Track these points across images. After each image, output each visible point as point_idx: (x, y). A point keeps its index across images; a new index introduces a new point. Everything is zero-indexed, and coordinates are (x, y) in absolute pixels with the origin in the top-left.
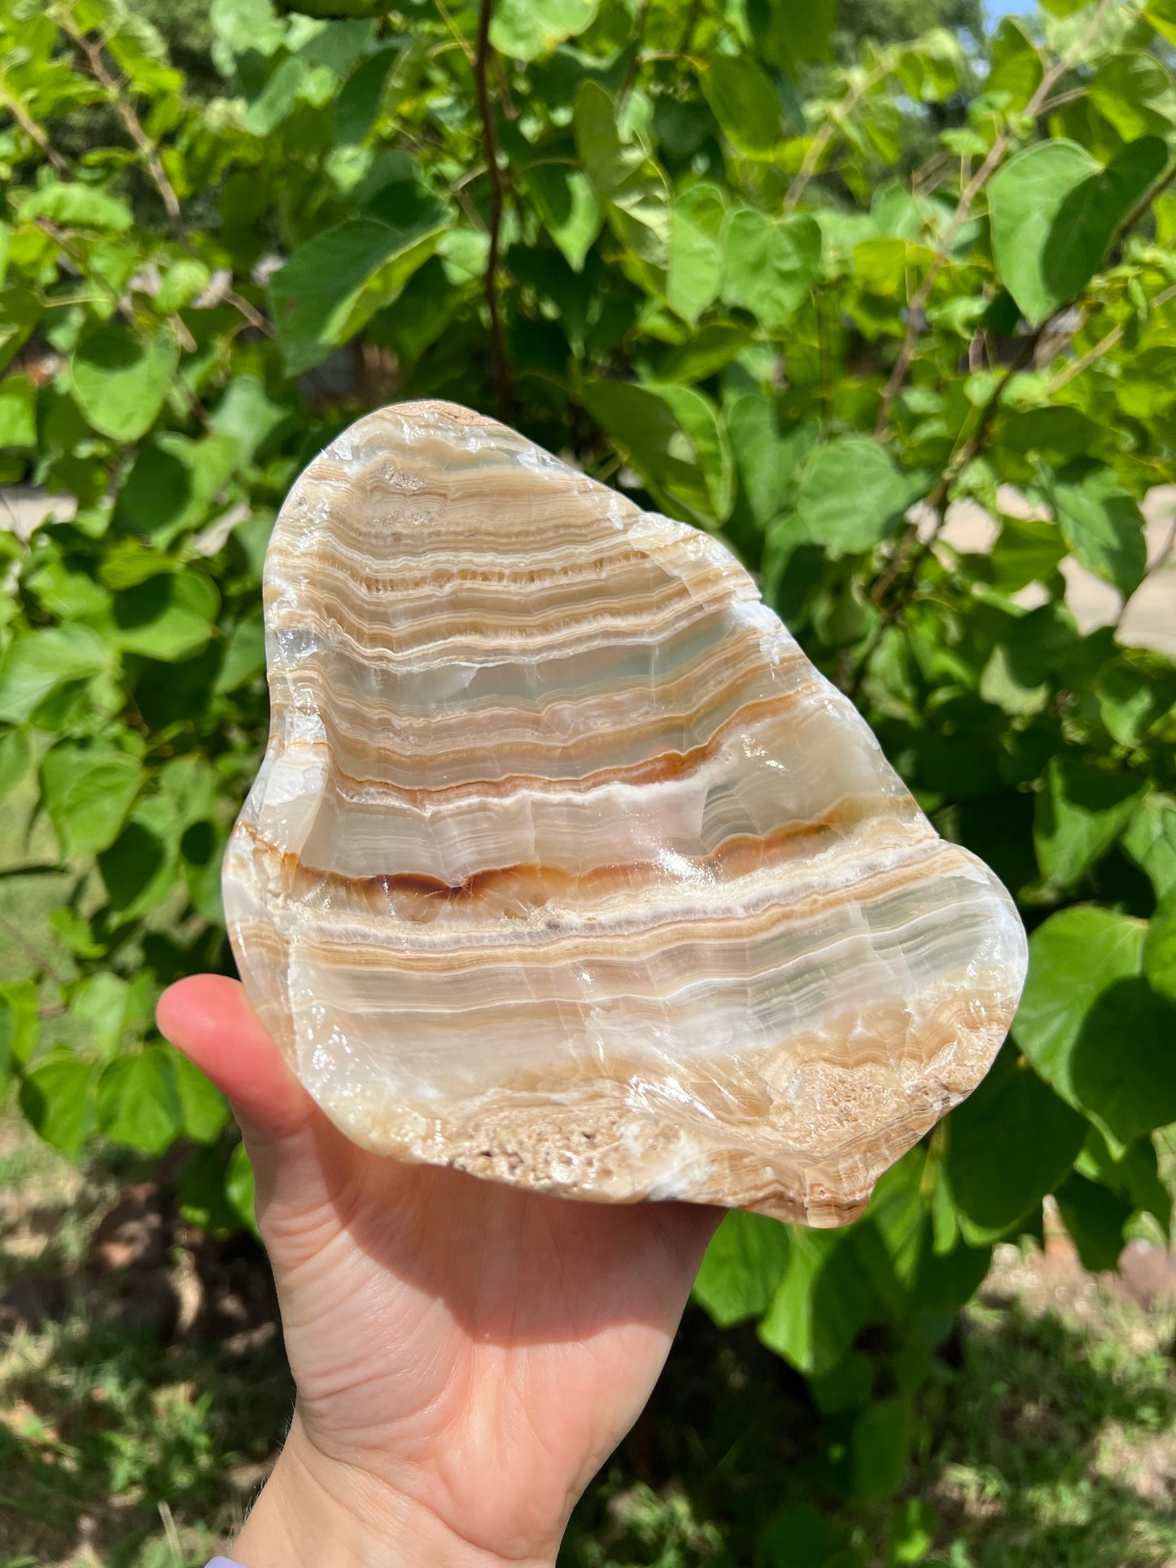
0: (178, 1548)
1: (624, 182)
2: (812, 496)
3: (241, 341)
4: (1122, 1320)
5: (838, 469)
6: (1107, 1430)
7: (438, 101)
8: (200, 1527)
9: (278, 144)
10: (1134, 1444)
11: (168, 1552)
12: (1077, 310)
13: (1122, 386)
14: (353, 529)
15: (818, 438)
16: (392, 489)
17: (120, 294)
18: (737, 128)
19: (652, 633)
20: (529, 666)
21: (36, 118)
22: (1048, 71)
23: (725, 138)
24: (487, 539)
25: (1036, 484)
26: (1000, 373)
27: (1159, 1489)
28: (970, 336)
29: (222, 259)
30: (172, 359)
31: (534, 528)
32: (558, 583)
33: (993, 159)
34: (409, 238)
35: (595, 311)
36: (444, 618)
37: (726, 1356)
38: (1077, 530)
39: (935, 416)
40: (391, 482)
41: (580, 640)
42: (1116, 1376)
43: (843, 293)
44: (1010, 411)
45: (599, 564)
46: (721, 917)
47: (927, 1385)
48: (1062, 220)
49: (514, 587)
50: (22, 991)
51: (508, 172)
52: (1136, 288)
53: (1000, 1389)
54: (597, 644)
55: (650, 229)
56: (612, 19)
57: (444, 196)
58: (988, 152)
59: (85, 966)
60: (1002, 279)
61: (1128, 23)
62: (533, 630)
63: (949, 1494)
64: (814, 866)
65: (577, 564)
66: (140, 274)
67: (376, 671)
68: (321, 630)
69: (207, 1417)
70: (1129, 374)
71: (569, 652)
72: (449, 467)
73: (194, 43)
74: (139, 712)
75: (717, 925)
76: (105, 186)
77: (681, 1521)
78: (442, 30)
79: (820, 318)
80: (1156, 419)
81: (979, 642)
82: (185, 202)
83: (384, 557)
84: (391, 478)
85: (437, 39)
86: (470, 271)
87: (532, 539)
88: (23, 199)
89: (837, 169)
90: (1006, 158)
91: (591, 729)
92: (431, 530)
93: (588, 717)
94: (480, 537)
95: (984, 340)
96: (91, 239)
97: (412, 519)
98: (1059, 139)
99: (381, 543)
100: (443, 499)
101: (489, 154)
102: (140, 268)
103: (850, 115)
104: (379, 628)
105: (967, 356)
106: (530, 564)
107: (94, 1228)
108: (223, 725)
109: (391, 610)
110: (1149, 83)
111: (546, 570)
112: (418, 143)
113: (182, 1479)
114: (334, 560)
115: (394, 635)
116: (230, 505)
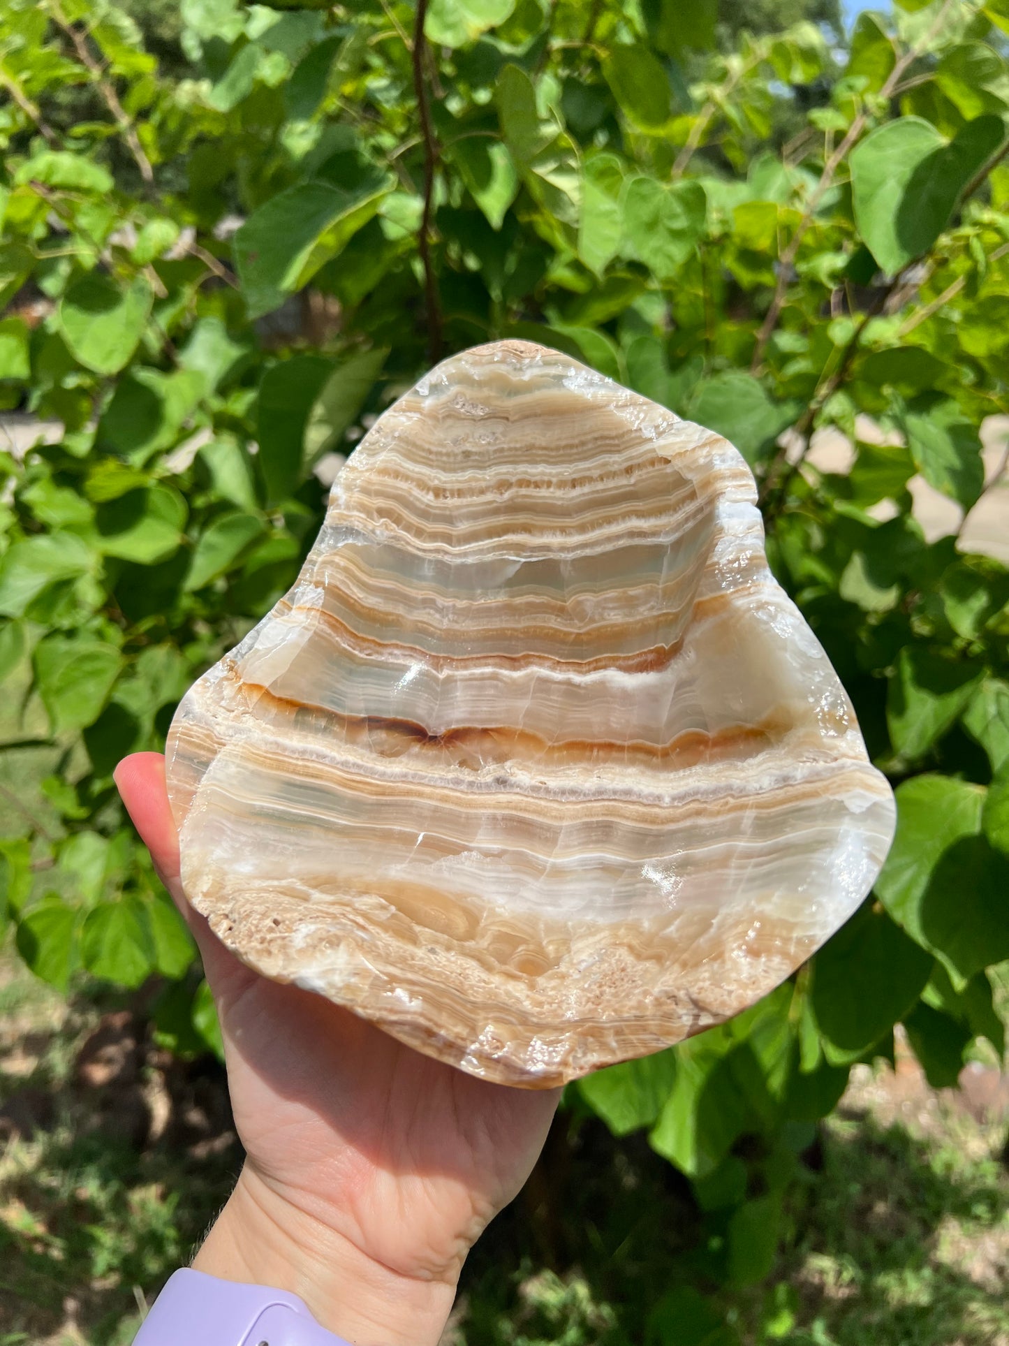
1: (542, 152)
3: (206, 288)
4: (959, 1130)
5: (719, 400)
6: (946, 1224)
7: (376, 82)
9: (238, 117)
10: (969, 1236)
12: (924, 265)
13: (963, 329)
14: (424, 450)
15: (702, 373)
16: (463, 416)
17: (101, 247)
18: (633, 106)
19: (667, 533)
20: (565, 562)
21: (30, 97)
22: (900, 58)
23: (623, 115)
24: (540, 452)
25: (890, 413)
26: (859, 318)
27: (991, 1275)
28: (833, 287)
29: (189, 217)
30: (147, 304)
31: (576, 441)
32: (595, 489)
33: (852, 134)
34: (356, 200)
35: (511, 263)
36: (502, 520)
37: (620, 1160)
38: (924, 453)
39: (802, 355)
40: (462, 410)
41: (609, 539)
42: (954, 1178)
43: (722, 250)
44: (867, 351)
45: (629, 471)
46: (649, 802)
47: (793, 1185)
48: (914, 187)
49: (559, 493)
50: (18, 847)
51: (438, 143)
52: (976, 245)
53: (855, 1189)
54: (622, 543)
55: (564, 193)
56: (526, 14)
57: (381, 164)
58: (849, 128)
59: (71, 826)
60: (862, 236)
61: (969, 18)
62: (572, 530)
63: (810, 1279)
64: (742, 770)
65: (611, 472)
66: (118, 231)
67: (430, 561)
68: (365, 526)
69: (175, 1214)
70: (970, 319)
71: (599, 550)
72: (509, 394)
73: (165, 33)
74: (118, 607)
75: (642, 809)
76: (90, 154)
77: (581, 1302)
78: (379, 21)
79: (705, 271)
80: (992, 358)
81: (840, 549)
82: (157, 169)
83: (454, 471)
84: (462, 408)
85: (375, 29)
86: (406, 229)
87: (575, 451)
88: (18, 165)
89: (717, 142)
90: (864, 133)
91: (604, 619)
92: (495, 448)
93: (604, 608)
94: (534, 451)
95: (845, 290)
96: (76, 200)
97: (481, 439)
98: (910, 117)
99: (452, 459)
100: (505, 421)
101: (424, 128)
102: (119, 225)
103: (729, 96)
104: (440, 527)
105: (829, 303)
106: (574, 473)
107: (77, 1052)
108: (190, 619)
109: (455, 513)
110: (986, 69)
111: (585, 478)
112: (359, 119)
113: (153, 1266)
114: (397, 475)
115: (454, 533)
116: (197, 430)
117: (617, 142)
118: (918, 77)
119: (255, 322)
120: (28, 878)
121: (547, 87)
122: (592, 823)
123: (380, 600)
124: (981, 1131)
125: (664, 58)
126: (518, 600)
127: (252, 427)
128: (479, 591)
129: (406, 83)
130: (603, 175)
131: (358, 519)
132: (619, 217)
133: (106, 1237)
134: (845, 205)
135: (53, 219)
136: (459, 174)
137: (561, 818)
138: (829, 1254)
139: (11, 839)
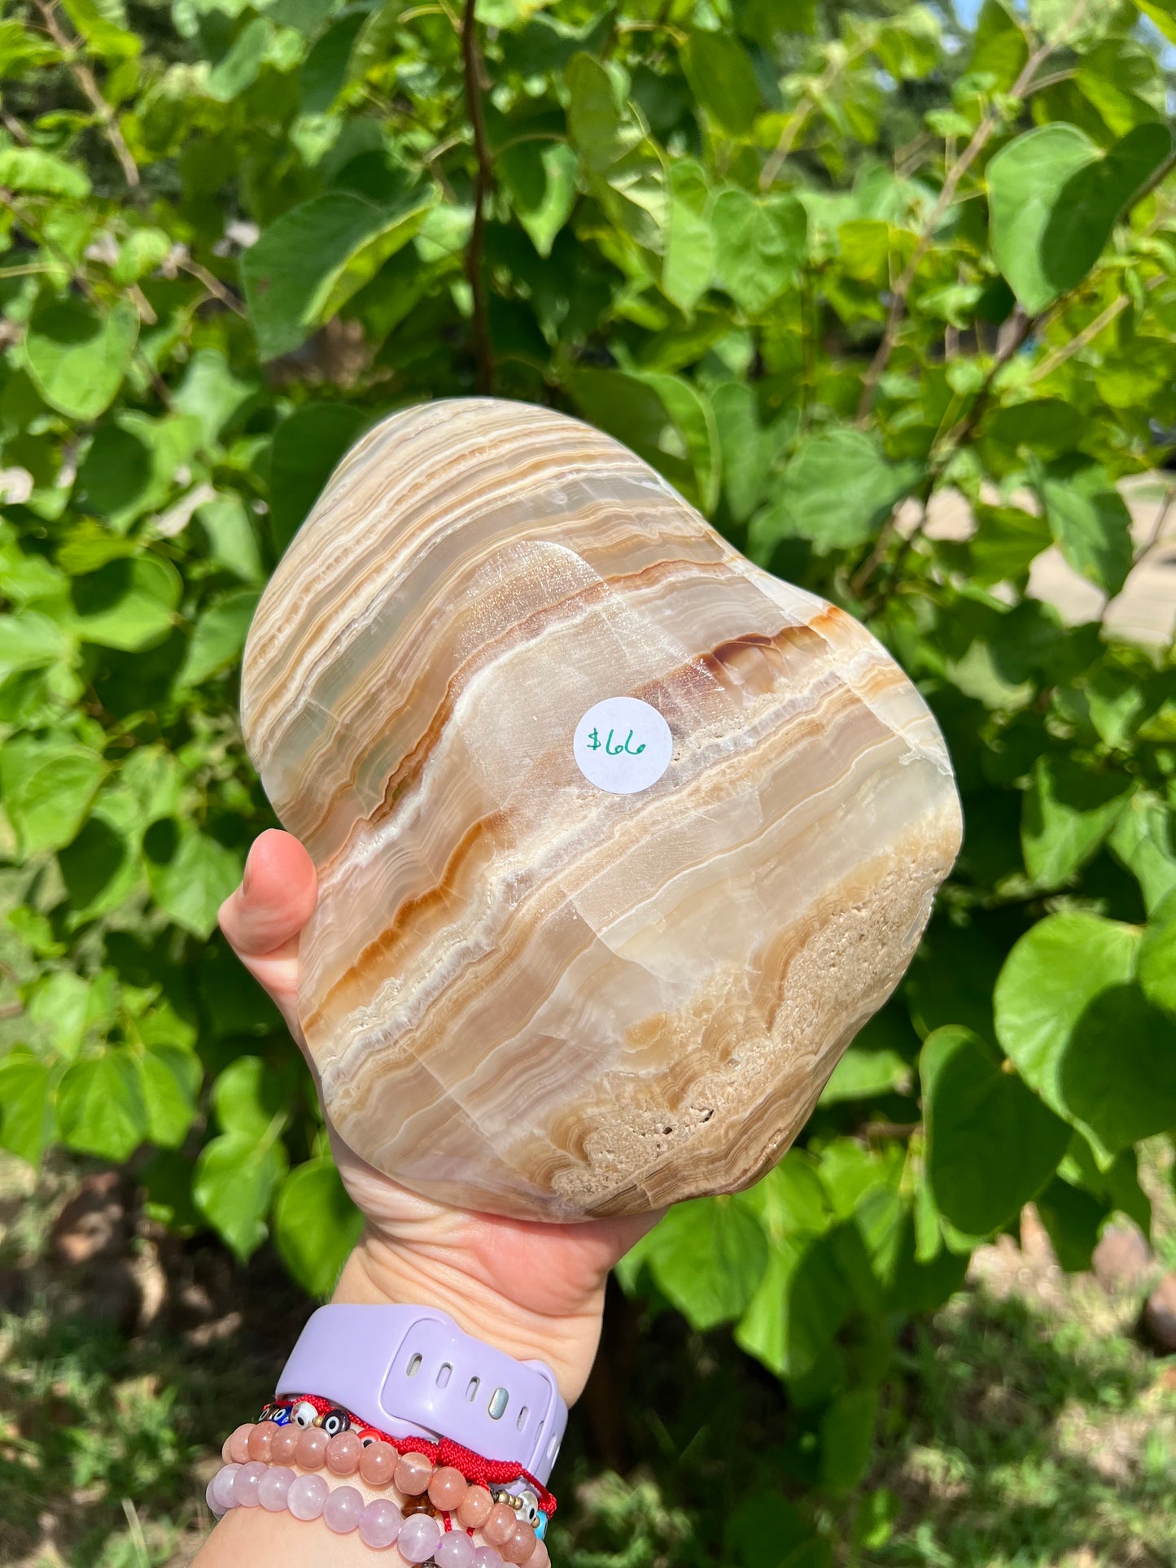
0: (142, 1543)
1: (621, 161)
2: (800, 489)
3: (203, 314)
4: (1084, 1302)
5: (824, 461)
6: (1070, 1411)
7: (407, 68)
8: (165, 1521)
9: (241, 109)
10: (1095, 1425)
11: (133, 1550)
13: (1103, 375)
15: (798, 427)
17: (76, 263)
22: (1033, 52)
26: (990, 363)
27: (1122, 1468)
28: (958, 324)
29: (183, 231)
30: (132, 333)
33: (979, 141)
34: (392, 216)
38: (1065, 527)
39: (914, 402)
42: (1079, 1357)
43: (824, 277)
48: (1061, 208)
52: (1132, 279)
53: (964, 1370)
55: (648, 213)
57: (416, 168)
58: (973, 134)
59: (43, 963)
61: (1115, 5)
63: (914, 1475)
66: (97, 242)
69: (171, 1411)
70: (1111, 363)
74: (98, 701)
76: (61, 150)
77: (649, 1508)
79: (804, 302)
81: (957, 634)
82: (144, 170)
86: (446, 247)
89: (812, 146)
90: (997, 142)
96: (46, 206)
98: (1045, 125)
102: (97, 234)
103: (829, 91)
105: (942, 340)
107: (53, 1218)
108: (185, 713)
112: (387, 112)
113: (146, 1474)
116: (193, 486)
117: (697, 145)
118: (1053, 74)
119: (267, 364)
124: (1109, 1302)
125: (753, 48)
127: (259, 484)
129: (446, 70)
130: (684, 187)
132: (710, 241)
133: (90, 1441)
138: (936, 1447)
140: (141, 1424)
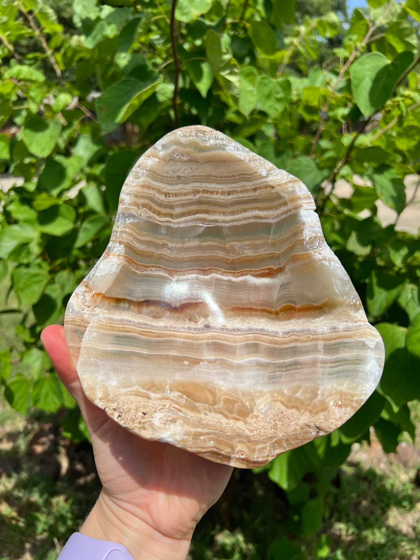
1: (224, 66)
3: (83, 122)
4: (397, 471)
5: (296, 168)
6: (391, 510)
7: (154, 37)
9: (97, 51)
10: (401, 514)
12: (381, 113)
13: (397, 139)
14: (160, 175)
15: (290, 157)
16: (177, 160)
17: (40, 105)
18: (261, 47)
19: (273, 218)
20: (225, 227)
21: (10, 42)
22: (371, 27)
23: (257, 50)
24: (213, 178)
25: (367, 174)
26: (354, 134)
27: (410, 530)
28: (343, 122)
29: (76, 93)
30: (59, 129)
31: (231, 175)
32: (238, 196)
33: (351, 59)
34: (146, 86)
35: (210, 112)
36: (195, 207)
37: (256, 484)
38: (381, 190)
39: (331, 150)
40: (177, 157)
41: (245, 219)
42: (395, 490)
43: (298, 106)
44: (358, 148)
45: (255, 190)
46: (273, 335)
47: (328, 494)
48: (376, 80)
49: (222, 197)
50: (5, 355)
51: (180, 62)
52: (402, 105)
53: (354, 495)
54: (251, 221)
55: (233, 83)
56: (216, 8)
57: (157, 70)
58: (350, 56)
59: (28, 346)
60: (355, 101)
61: (399, 10)
62: (228, 214)
63: (335, 532)
64: (314, 323)
65: (246, 189)
66: (46, 98)
67: (164, 226)
68: (137, 213)
69: (71, 507)
70: (400, 135)
71: (240, 223)
72: (199, 151)
73: (66, 15)
74: (47, 254)
75: (270, 338)
76: (34, 66)
77: (240, 543)
78: (155, 11)
79: (290, 115)
80: (409, 151)
81: (346, 230)
82: (63, 72)
83: (172, 185)
84: (177, 156)
85: (154, 15)
86: (167, 97)
87: (230, 179)
88: (6, 71)
89: (296, 61)
90: (356, 58)
91: (244, 254)
92: (192, 175)
93: (244, 249)
94: (210, 177)
95: (348, 123)
96: (30, 85)
97: (185, 171)
98: (375, 52)
99: (172, 179)
100: (197, 163)
101: (174, 56)
102: (47, 95)
103: (300, 43)
104: (168, 211)
105: (342, 128)
106: (229, 188)
107: (30, 439)
108: (77, 259)
109: (174, 204)
110: (407, 32)
111: (235, 191)
112: (147, 52)
113: (62, 529)
114: (149, 187)
115: (174, 213)
116: (80, 180)
117: (254, 61)
118: (378, 35)
119: (104, 136)
120: (10, 367)
121: (225, 39)
122: (249, 344)
123: (145, 246)
124: (406, 471)
125: (274, 27)
126: (204, 244)
127: (103, 179)
128: (186, 240)
129: (166, 37)
130: (248, 75)
131: (134, 210)
132: (255, 93)
133: (42, 518)
134: (348, 88)
135: (20, 93)
136: (188, 74)
137: (236, 342)
138: (343, 522)
139: (2, 351)
140: (60, 512)
